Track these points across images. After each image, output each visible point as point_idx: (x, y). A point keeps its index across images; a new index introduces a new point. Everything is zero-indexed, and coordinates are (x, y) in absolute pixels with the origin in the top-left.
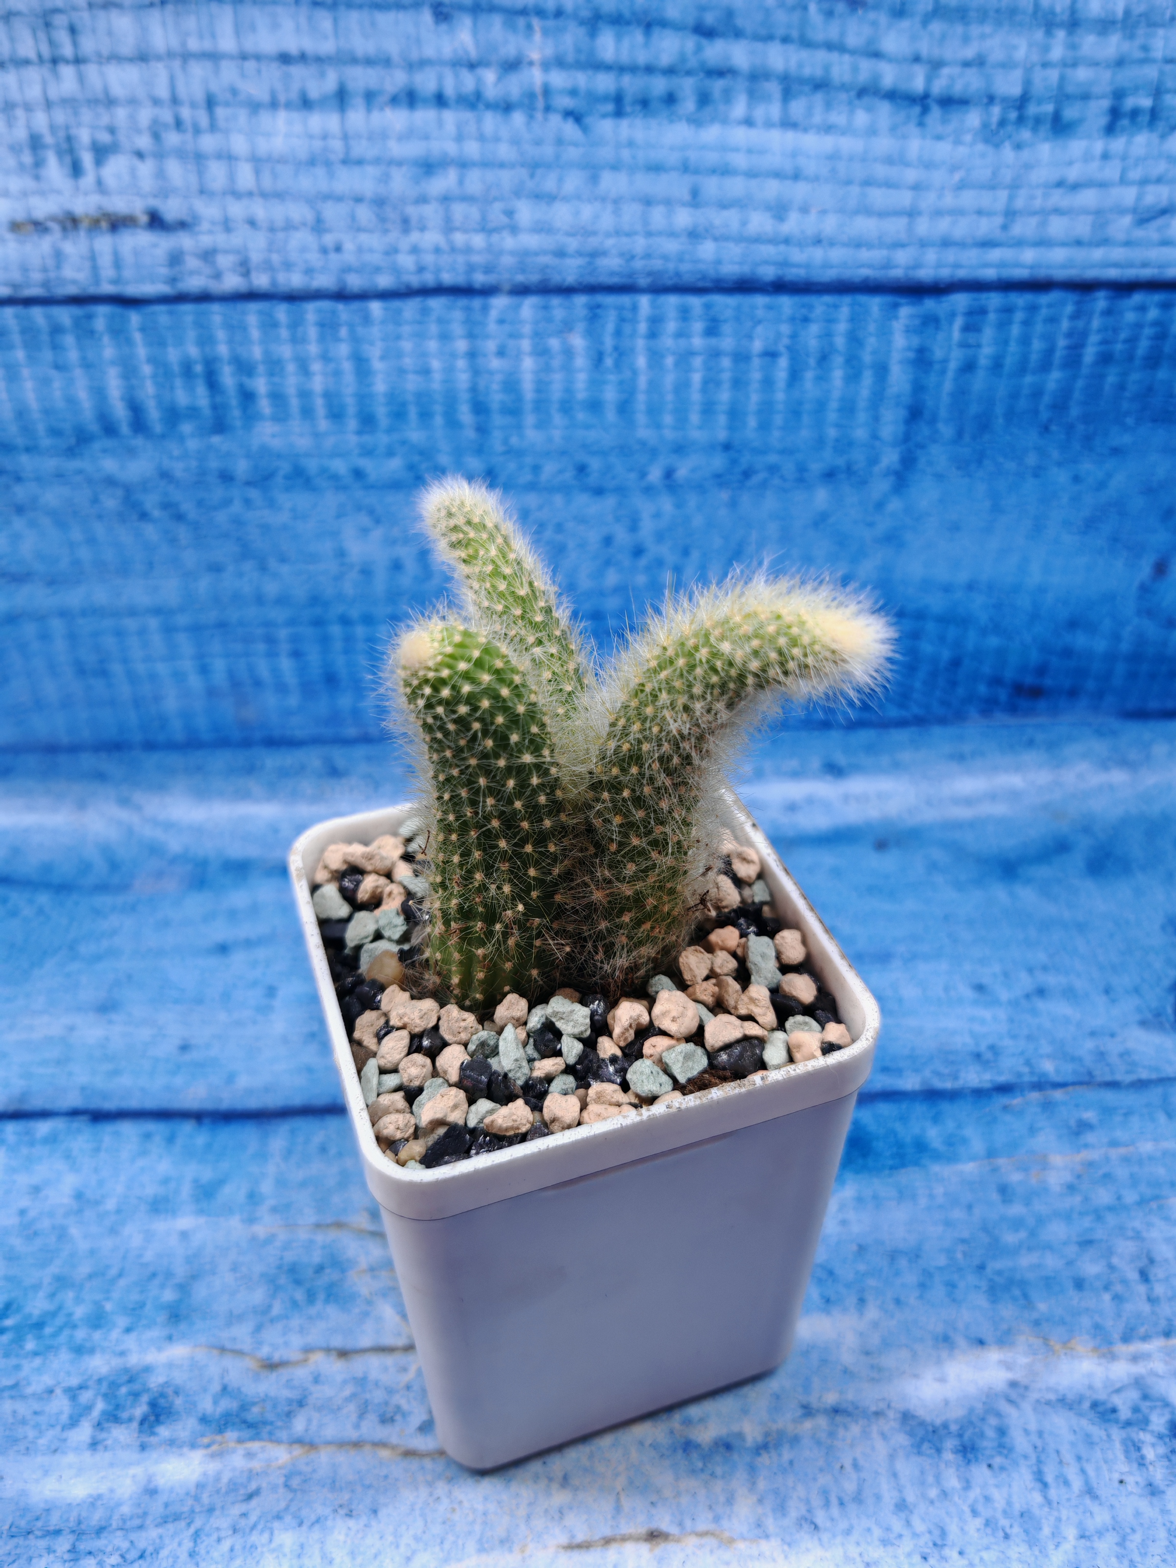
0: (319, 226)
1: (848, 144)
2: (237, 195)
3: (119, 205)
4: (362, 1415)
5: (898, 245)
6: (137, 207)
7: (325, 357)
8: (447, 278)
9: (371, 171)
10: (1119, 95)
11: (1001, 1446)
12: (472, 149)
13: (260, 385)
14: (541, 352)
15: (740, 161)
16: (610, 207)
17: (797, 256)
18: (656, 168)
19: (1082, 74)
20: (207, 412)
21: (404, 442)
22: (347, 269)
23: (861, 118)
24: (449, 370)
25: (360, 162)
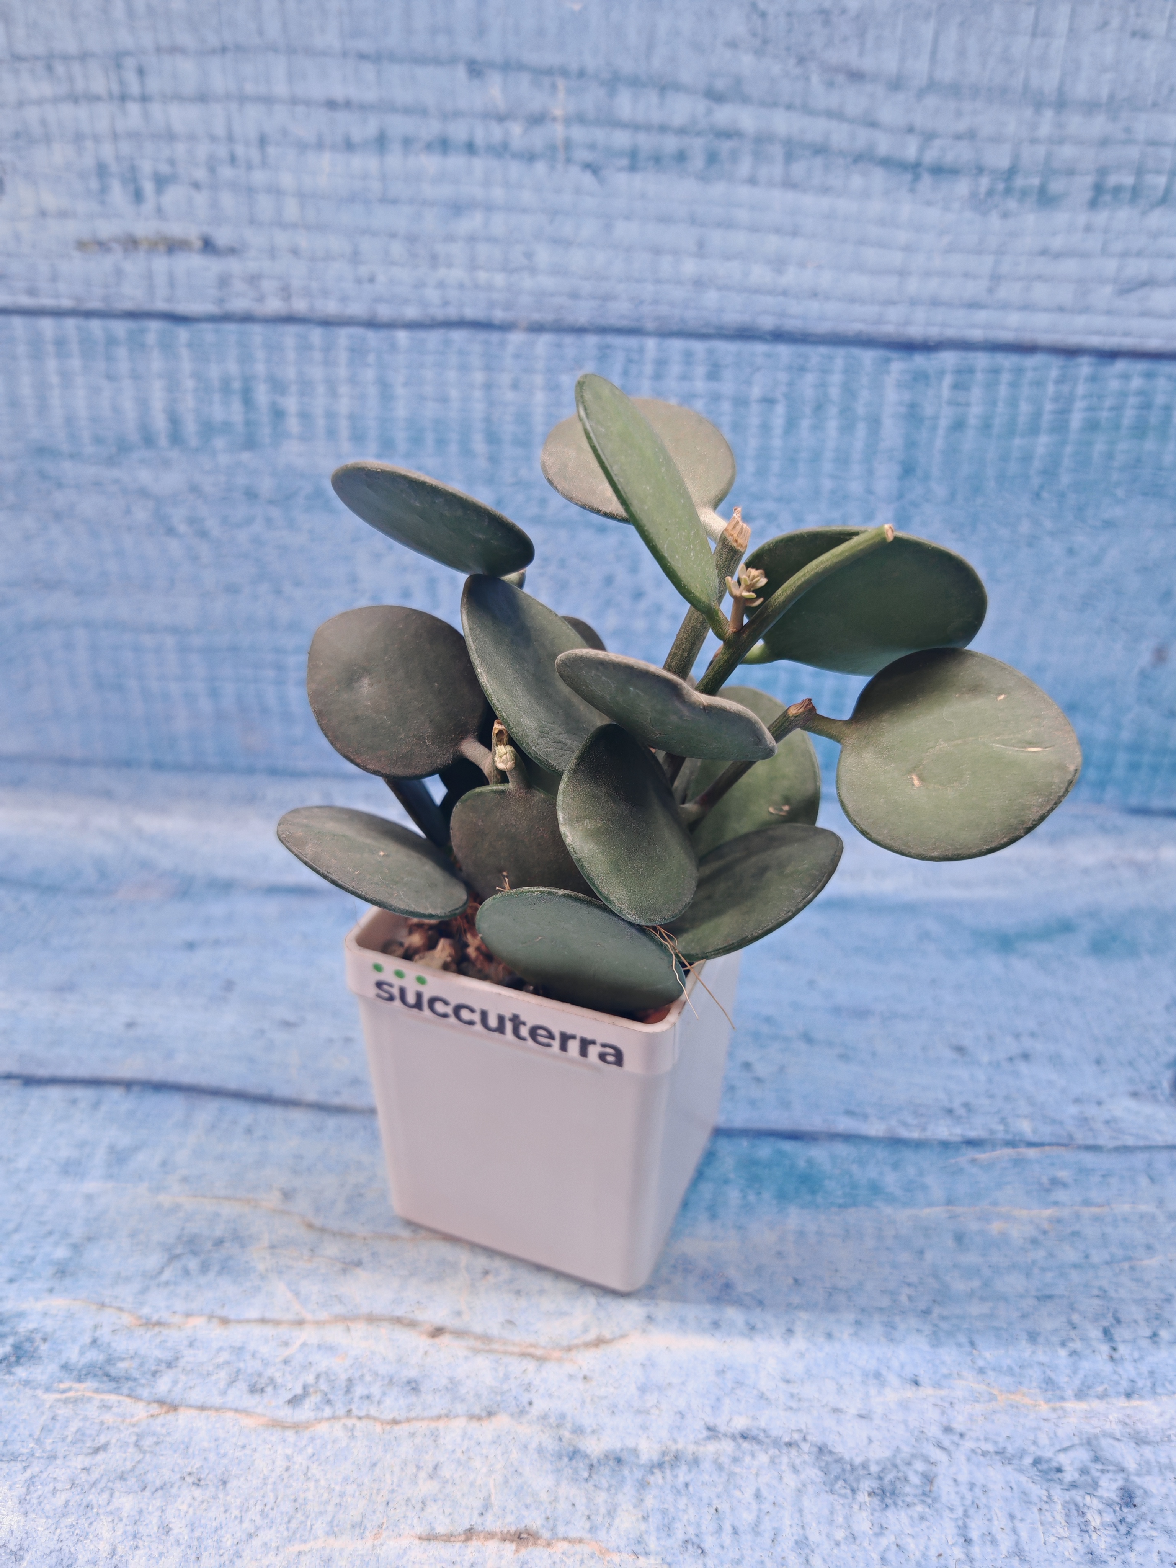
0: (355, 258)
1: (845, 205)
2: (282, 225)
3: (176, 229)
4: (231, 1383)
5: (890, 302)
6: (192, 232)
7: (353, 381)
8: (469, 313)
9: (405, 210)
10: (1103, 172)
11: (924, 1494)
13: (291, 404)
14: (553, 388)
15: (743, 216)
16: (621, 255)
17: (794, 307)
18: (666, 219)
19: (1067, 152)
20: (240, 428)
22: (379, 299)
23: (857, 181)
24: (466, 400)
25: (395, 201)
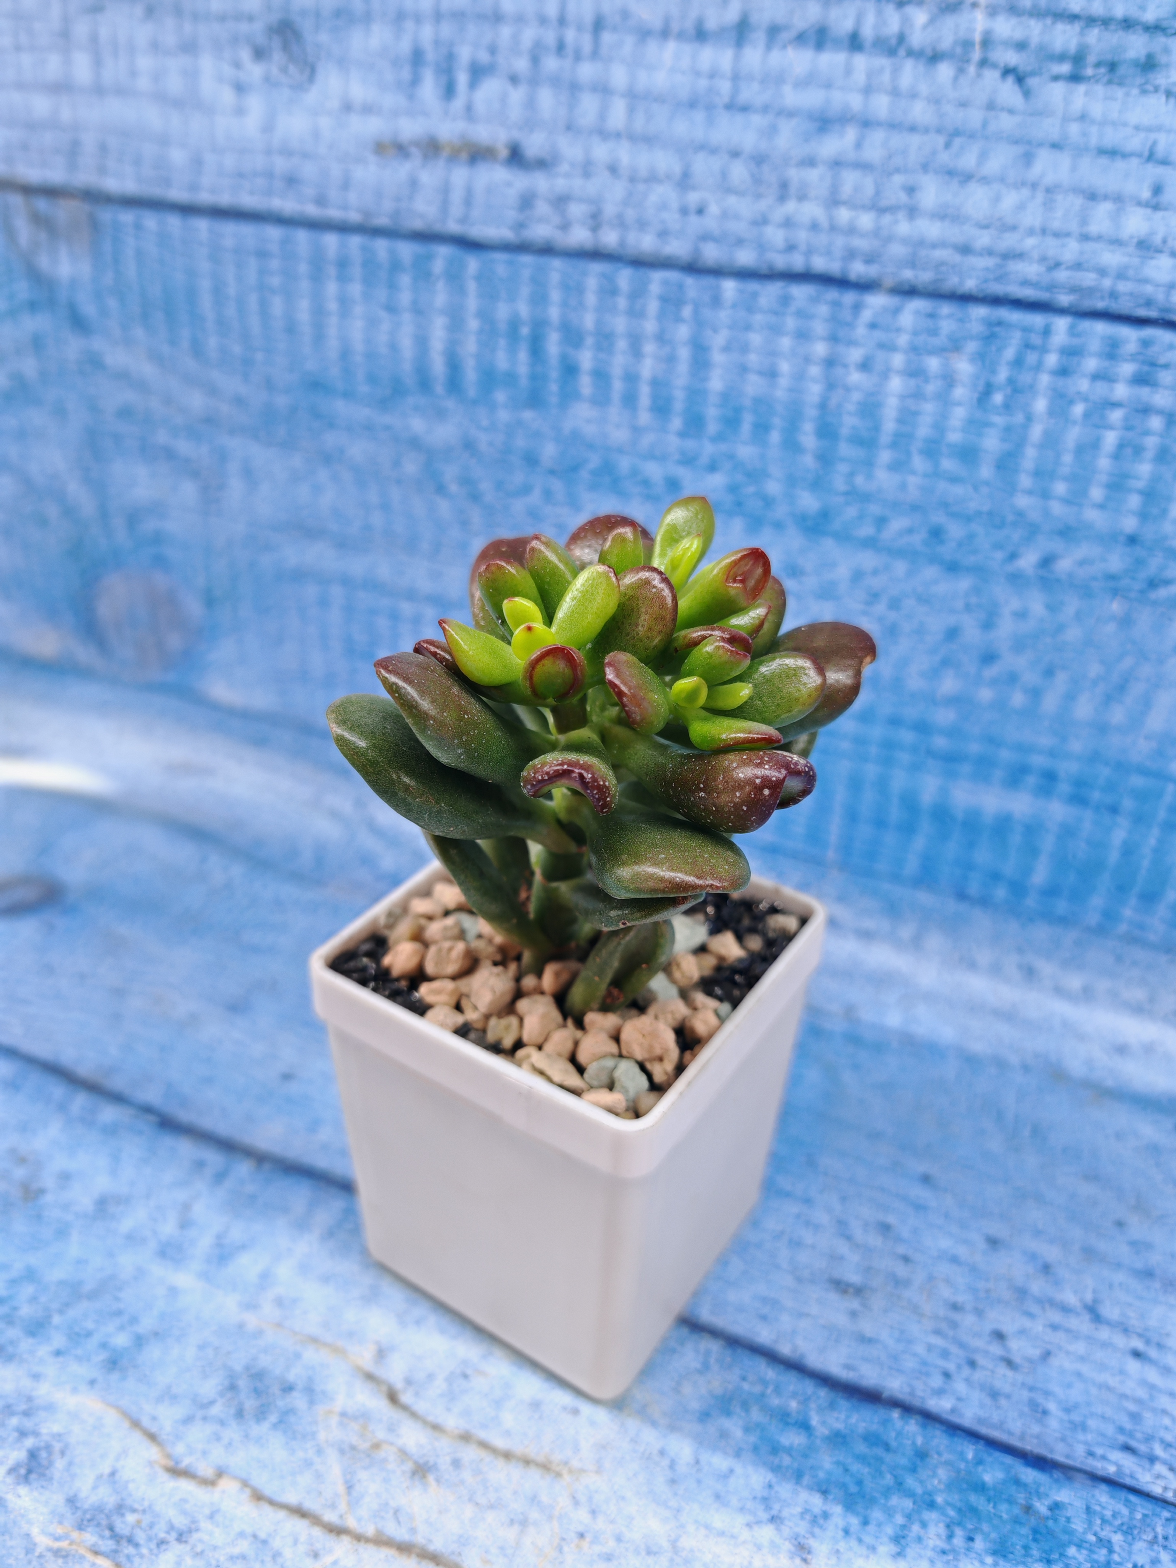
0: (685, 182)
2: (603, 133)
3: (483, 133)
6: (500, 138)
7: (661, 338)
8: (819, 264)
9: (757, 120)
12: (881, 105)
13: (586, 359)
14: (915, 372)
16: (1040, 196)
18: (1112, 153)
20: (524, 382)
21: (731, 457)
22: (706, 237)
24: (800, 376)
25: (745, 109)
